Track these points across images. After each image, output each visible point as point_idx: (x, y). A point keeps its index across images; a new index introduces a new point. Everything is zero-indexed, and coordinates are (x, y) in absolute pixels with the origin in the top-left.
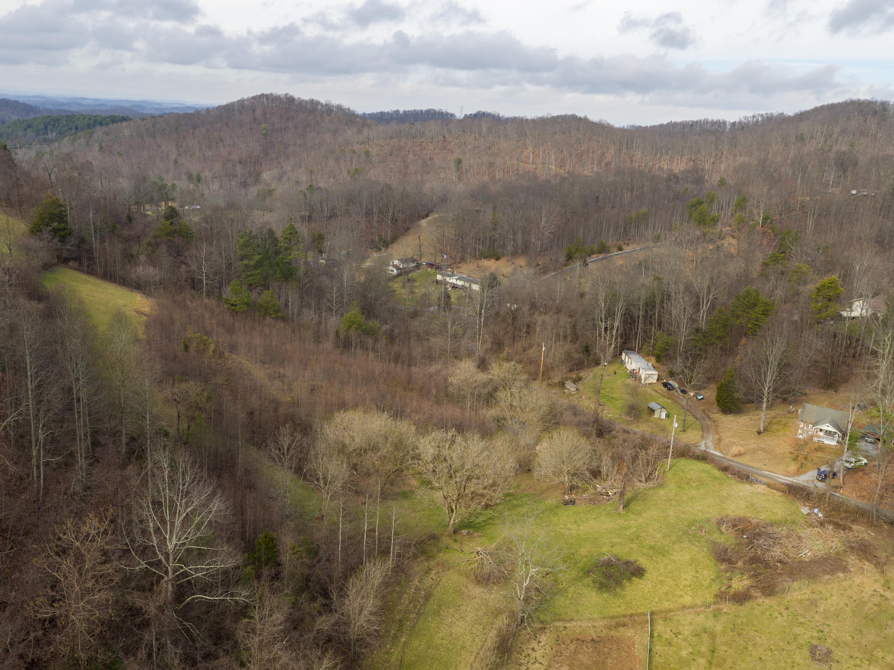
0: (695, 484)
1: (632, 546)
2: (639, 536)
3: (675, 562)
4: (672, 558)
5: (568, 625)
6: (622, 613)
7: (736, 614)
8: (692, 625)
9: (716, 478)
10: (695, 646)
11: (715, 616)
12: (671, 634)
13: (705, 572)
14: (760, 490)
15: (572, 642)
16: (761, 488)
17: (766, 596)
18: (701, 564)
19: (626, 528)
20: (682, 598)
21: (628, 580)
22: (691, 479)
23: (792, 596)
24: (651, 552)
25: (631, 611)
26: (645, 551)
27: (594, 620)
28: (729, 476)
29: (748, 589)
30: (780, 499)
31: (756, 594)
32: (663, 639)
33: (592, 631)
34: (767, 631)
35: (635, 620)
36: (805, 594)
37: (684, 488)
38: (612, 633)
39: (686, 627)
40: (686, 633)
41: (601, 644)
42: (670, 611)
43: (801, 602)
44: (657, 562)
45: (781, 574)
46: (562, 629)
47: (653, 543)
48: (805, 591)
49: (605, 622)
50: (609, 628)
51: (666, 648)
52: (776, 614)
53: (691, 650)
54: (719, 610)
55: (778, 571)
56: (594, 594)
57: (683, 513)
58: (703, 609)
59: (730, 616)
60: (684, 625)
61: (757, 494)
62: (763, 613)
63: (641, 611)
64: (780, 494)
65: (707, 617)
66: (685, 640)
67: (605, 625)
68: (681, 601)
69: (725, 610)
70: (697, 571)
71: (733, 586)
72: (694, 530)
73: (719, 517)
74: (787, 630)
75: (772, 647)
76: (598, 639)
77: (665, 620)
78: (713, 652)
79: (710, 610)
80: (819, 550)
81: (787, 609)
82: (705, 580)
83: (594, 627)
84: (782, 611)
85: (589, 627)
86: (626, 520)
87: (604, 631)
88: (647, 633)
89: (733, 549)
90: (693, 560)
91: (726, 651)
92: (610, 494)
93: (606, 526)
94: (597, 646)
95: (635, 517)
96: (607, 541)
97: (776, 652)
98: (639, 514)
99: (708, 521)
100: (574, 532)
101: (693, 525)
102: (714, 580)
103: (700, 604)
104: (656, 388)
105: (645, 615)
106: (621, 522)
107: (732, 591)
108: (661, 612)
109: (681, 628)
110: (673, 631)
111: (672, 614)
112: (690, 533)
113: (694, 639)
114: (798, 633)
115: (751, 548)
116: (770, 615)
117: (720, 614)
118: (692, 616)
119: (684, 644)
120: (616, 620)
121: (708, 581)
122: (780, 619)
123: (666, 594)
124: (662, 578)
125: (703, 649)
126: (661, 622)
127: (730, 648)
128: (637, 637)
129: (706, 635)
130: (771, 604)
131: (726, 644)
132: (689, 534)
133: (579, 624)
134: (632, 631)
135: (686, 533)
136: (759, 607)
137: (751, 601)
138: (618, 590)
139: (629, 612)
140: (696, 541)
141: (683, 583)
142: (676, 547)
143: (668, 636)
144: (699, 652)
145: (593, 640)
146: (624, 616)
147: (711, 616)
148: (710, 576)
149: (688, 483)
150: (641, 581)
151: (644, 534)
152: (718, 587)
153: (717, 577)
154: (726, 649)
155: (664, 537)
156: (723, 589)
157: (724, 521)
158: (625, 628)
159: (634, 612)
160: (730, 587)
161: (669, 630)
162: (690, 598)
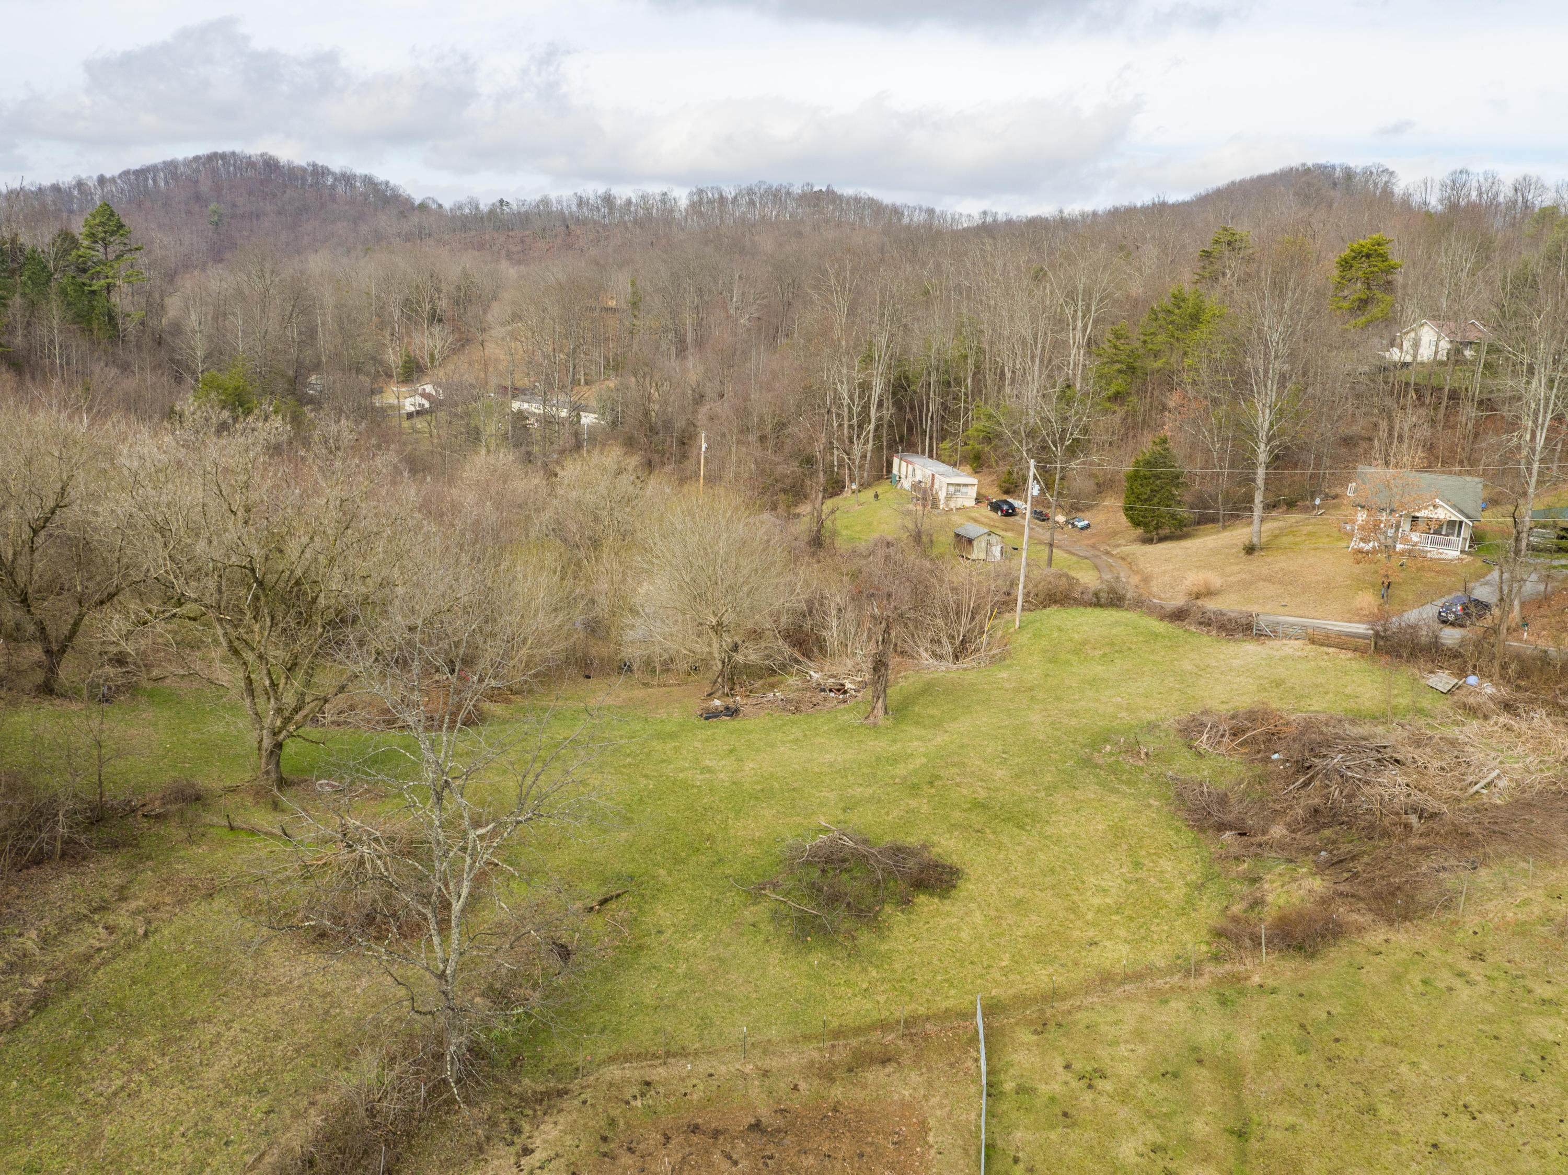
0: (1098, 653)
1: (913, 803)
2: (938, 777)
3: (1059, 841)
4: (1049, 830)
5: (658, 1073)
6: (875, 1015)
7: (1302, 987)
8: (1143, 1041)
9: (1156, 636)
10: (1168, 1116)
11: (1223, 1002)
12: (1068, 1076)
13: (1167, 865)
14: (1288, 651)
15: (668, 1138)
16: (1292, 647)
17: (1391, 922)
18: (1147, 842)
19: (894, 760)
20: (1096, 951)
21: (898, 904)
22: (1085, 643)
23: (1483, 914)
24: (977, 819)
25: (913, 1006)
26: (957, 815)
27: (767, 1049)
28: (1193, 628)
29: (1324, 901)
30: (1355, 665)
31: (1355, 916)
32: (1039, 1102)
33: (756, 1092)
34: (1432, 1038)
35: (926, 1038)
36: (1527, 902)
37: (1068, 663)
38: (837, 1092)
39: (1123, 1050)
40: (1128, 1070)
41: (788, 1141)
42: (1054, 995)
43: (1521, 930)
44: (1000, 846)
45: (1422, 849)
46: (635, 1090)
47: (982, 794)
48: (1523, 894)
49: (811, 1052)
50: (827, 1074)
51: (1053, 1136)
52: (1444, 978)
53: (1152, 1135)
54: (1236, 979)
55: (1414, 842)
56: (775, 956)
57: (1074, 714)
58: (1176, 979)
59: (1280, 997)
60: (1115, 1043)
61: (1283, 659)
62: (1397, 978)
63: (950, 1003)
64: (1350, 654)
65: (1194, 1008)
66: (1124, 1096)
67: (812, 1063)
68: (1094, 957)
69: (1256, 979)
70: (1137, 865)
71: (1270, 898)
72: (1111, 754)
73: (1184, 717)
74: (1505, 1029)
75: (1469, 1099)
76: (780, 1122)
77: (1041, 1027)
78: (1241, 1135)
79: (1205, 981)
80: (1527, 770)
81: (1478, 957)
82: (1169, 889)
83: (766, 1073)
84: (1465, 966)
85: (745, 1076)
86: (894, 741)
87: (803, 1085)
88: (976, 1080)
89: (1246, 793)
90: (1118, 833)
91: (1292, 1128)
92: (848, 686)
93: (829, 757)
94: (771, 1149)
95: (923, 732)
96: (832, 796)
97: (1488, 1117)
98: (938, 724)
99: (1152, 727)
100: (722, 776)
101: (1107, 741)
102: (1200, 887)
103: (1162, 963)
104: (974, 515)
105: (968, 1016)
106: (880, 745)
107: (1269, 914)
108: (1023, 1001)
109: (1103, 1053)
110: (1077, 1066)
111: (1066, 1005)
112: (1100, 762)
113: (1161, 1091)
114: (1550, 1037)
115: (1306, 784)
116: (1425, 982)
117: (1240, 993)
118: (1140, 1008)
119: (1123, 1113)
120: (854, 1042)
121: (1180, 890)
122: (1464, 993)
123: (1038, 940)
124: (1019, 893)
125: (1200, 1127)
126: (1025, 1036)
127: (1309, 1115)
128: (934, 1101)
129: (1204, 1072)
130: (1417, 946)
131: (1288, 1098)
132: (1096, 766)
133: (704, 1066)
134: (914, 1077)
135: (1086, 762)
136: (1379, 959)
137: (1342, 942)
138: (865, 937)
139: (901, 1011)
140: (1121, 781)
141: (1096, 901)
142: (1059, 800)
143: (1056, 1087)
144: (1187, 1140)
145: (756, 1126)
146: (884, 1026)
147: (1208, 1002)
148: (1182, 875)
149: (1076, 652)
150: (947, 906)
151: (955, 770)
152: (1216, 907)
153: (1210, 877)
154: (1291, 1119)
155: (1018, 776)
156: (1237, 908)
157: (1203, 725)
158: (889, 1069)
159: (922, 1010)
160: (1257, 903)
161: (1059, 1063)
162: (1124, 949)
